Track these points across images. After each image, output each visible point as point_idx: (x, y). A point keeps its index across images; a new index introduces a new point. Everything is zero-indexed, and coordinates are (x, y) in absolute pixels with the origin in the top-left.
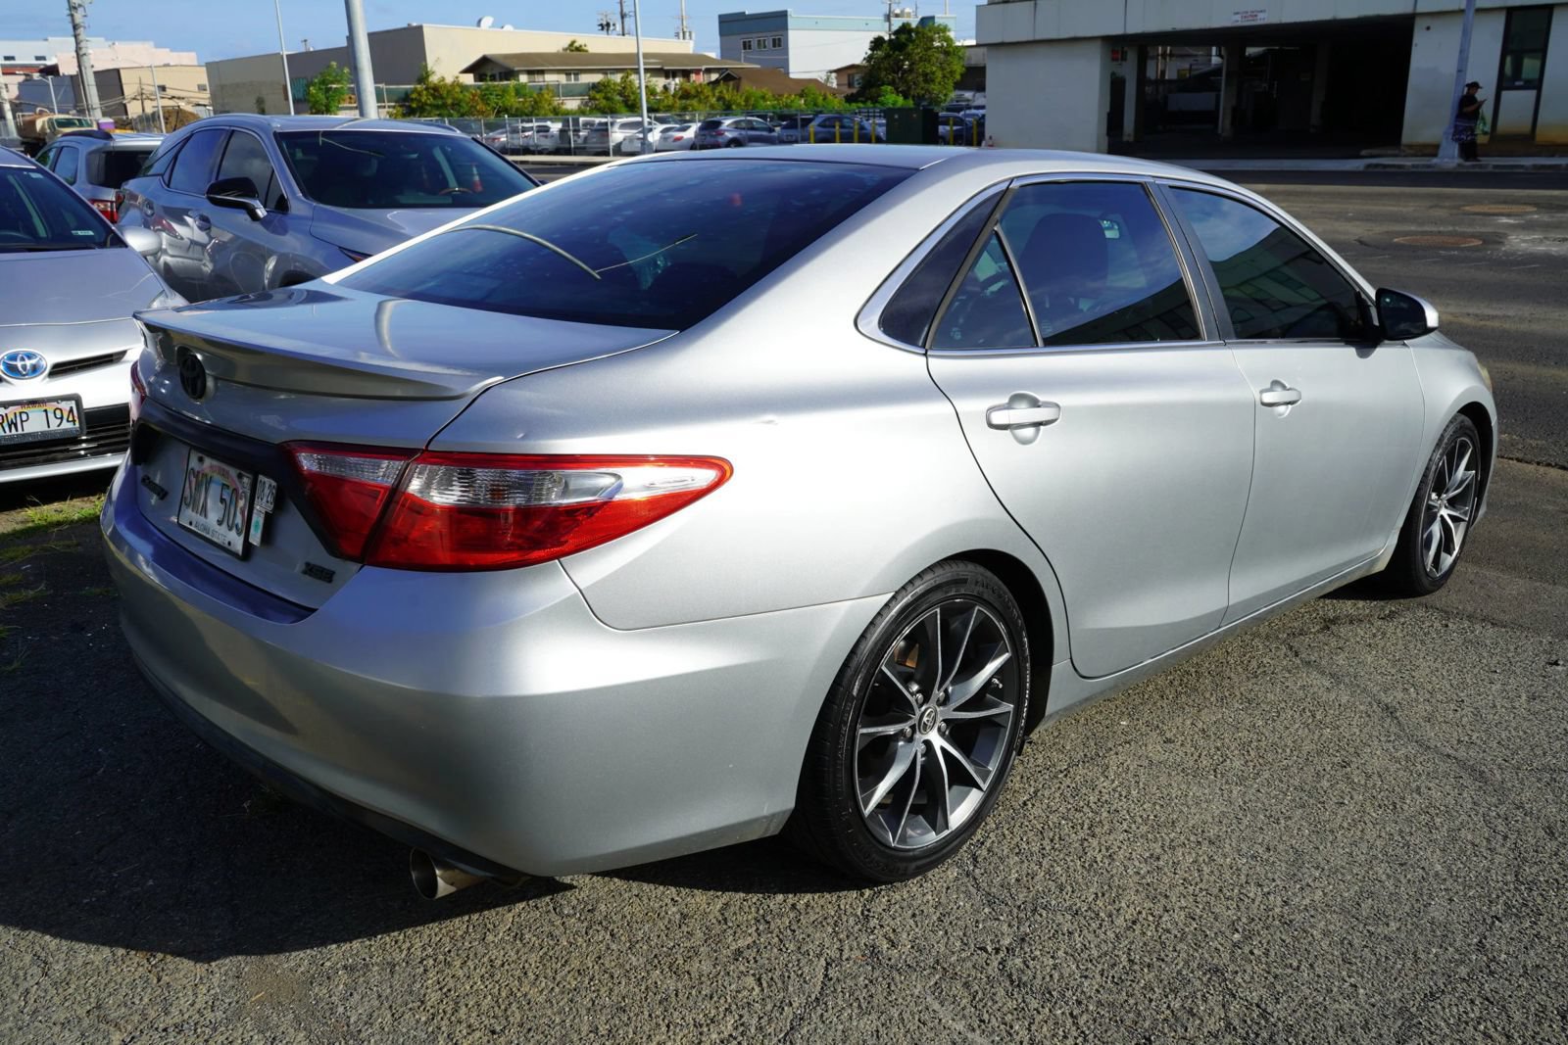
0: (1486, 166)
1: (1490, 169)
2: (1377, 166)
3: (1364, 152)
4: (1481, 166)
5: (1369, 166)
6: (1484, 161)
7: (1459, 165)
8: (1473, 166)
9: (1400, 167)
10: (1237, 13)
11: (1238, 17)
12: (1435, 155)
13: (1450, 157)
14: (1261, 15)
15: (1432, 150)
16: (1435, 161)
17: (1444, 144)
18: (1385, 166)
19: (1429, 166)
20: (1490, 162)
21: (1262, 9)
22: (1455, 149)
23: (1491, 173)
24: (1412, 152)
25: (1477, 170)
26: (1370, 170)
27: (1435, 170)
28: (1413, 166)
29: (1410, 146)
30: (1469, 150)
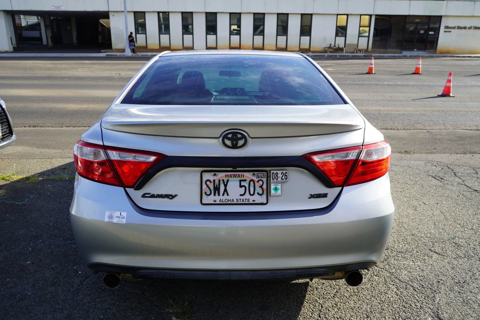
0: (139, 55)
1: (140, 56)
2: (109, 55)
3: (102, 51)
4: (138, 55)
5: (107, 55)
6: (138, 53)
7: (132, 55)
8: (136, 55)
9: (116, 55)
10: (53, 6)
11: (54, 8)
12: (124, 52)
13: (128, 53)
14: (61, 8)
15: (123, 50)
16: (125, 54)
17: (126, 49)
18: (112, 55)
19: (124, 55)
20: (140, 54)
21: (61, 6)
22: (130, 51)
23: (141, 57)
24: (116, 51)
25: (137, 56)
26: (107, 56)
27: (126, 56)
28: (120, 55)
29: (115, 49)
30: (133, 51)
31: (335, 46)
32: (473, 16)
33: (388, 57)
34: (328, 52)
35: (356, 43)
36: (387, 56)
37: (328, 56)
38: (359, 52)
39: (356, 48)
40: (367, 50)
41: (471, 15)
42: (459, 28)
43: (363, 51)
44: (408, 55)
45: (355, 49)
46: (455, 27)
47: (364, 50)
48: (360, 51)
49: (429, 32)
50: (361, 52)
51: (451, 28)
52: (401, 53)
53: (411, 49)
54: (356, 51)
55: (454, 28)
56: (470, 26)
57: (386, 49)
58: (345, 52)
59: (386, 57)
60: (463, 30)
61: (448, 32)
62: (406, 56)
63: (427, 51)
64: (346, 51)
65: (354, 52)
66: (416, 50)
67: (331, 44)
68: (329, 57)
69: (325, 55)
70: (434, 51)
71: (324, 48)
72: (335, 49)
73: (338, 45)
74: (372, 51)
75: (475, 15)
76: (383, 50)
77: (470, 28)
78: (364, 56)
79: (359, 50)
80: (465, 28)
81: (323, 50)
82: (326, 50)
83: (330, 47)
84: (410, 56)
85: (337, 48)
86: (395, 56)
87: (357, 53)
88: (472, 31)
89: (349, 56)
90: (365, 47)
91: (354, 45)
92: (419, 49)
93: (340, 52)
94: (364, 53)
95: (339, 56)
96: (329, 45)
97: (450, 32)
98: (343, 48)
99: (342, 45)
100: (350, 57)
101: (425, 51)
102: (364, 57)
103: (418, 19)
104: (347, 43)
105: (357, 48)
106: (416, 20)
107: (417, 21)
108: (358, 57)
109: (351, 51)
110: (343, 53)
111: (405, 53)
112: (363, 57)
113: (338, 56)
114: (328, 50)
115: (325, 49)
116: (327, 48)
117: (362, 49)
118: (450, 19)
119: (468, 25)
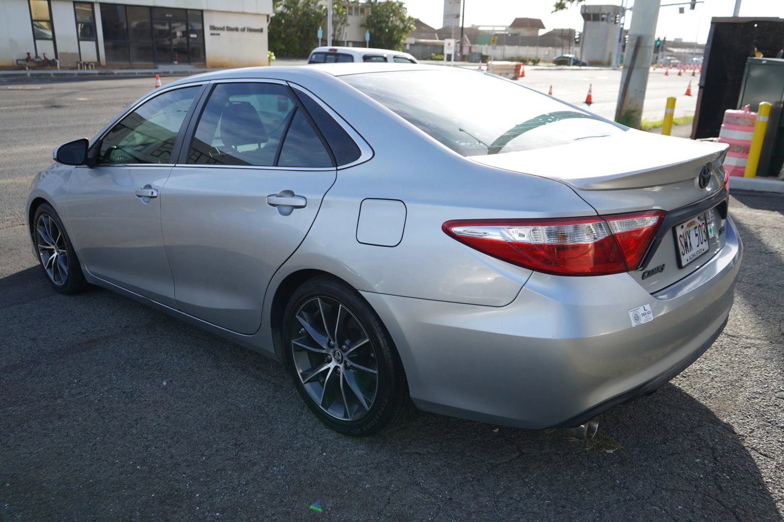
31: (37, 56)
32: (243, 13)
33: (140, 75)
34: (27, 68)
35: (77, 51)
36: (139, 73)
37: (32, 75)
38: (85, 67)
39: (79, 60)
40: (98, 64)
41: (240, 10)
42: (230, 29)
43: (92, 66)
44: (171, 71)
45: (78, 62)
46: (224, 27)
47: (93, 64)
48: (87, 66)
49: (190, 34)
50: (90, 67)
51: (218, 29)
52: (155, 68)
53: (170, 62)
54: (79, 65)
55: (222, 29)
56: (243, 27)
57: (130, 61)
58: (60, 67)
59: (137, 75)
60: (235, 33)
61: (216, 34)
62: (168, 73)
63: (193, 63)
64: (62, 65)
65: (76, 68)
66: (176, 62)
67: (28, 54)
68: (35, 77)
69: (26, 74)
70: (203, 63)
71: (17, 61)
72: (37, 63)
73: (43, 55)
74: (107, 65)
75: (246, 11)
76: (126, 63)
77: (243, 30)
78: (99, 74)
79: (84, 63)
80: (237, 29)
81: (15, 63)
82: (22, 64)
83: (28, 59)
84: (174, 73)
85: (43, 61)
86: (150, 73)
87: (81, 68)
88: (247, 34)
89: (74, 74)
90: (95, 59)
91: (73, 54)
92: (181, 62)
93: (50, 67)
94: (96, 69)
95: (54, 74)
96: (26, 56)
97: (219, 34)
98: (53, 60)
99: (51, 56)
100: (76, 76)
101: (190, 64)
102: (100, 76)
103: (169, 14)
104: (59, 51)
105: (81, 60)
106: (167, 15)
107: (168, 17)
108: (91, 76)
109: (70, 65)
110: (57, 69)
111: (162, 68)
112: (97, 76)
113: (52, 75)
114: (25, 64)
115: (19, 62)
116: (23, 60)
117: (89, 63)
118: (215, 15)
119: (240, 27)
